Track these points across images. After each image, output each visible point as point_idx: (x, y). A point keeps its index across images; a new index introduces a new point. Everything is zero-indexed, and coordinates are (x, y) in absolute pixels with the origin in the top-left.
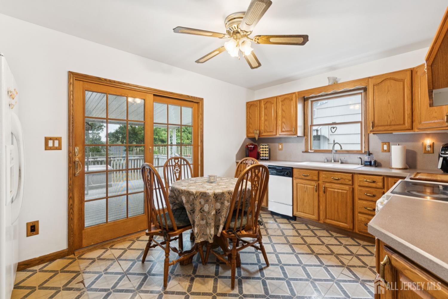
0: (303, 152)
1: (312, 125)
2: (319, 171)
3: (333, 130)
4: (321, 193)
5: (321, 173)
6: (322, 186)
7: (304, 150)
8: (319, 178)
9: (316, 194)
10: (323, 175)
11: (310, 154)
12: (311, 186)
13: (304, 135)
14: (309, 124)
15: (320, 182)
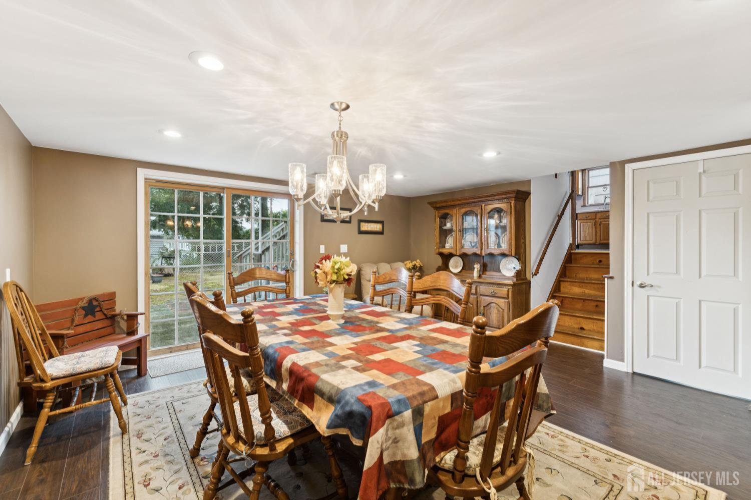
0: (582, 206)
1: (588, 187)
2: (596, 213)
3: (605, 190)
4: (598, 226)
5: (597, 214)
6: (598, 221)
7: (582, 205)
8: (596, 217)
9: (594, 227)
10: (599, 215)
11: (588, 207)
12: (590, 224)
13: (583, 194)
14: (587, 186)
15: (597, 220)
